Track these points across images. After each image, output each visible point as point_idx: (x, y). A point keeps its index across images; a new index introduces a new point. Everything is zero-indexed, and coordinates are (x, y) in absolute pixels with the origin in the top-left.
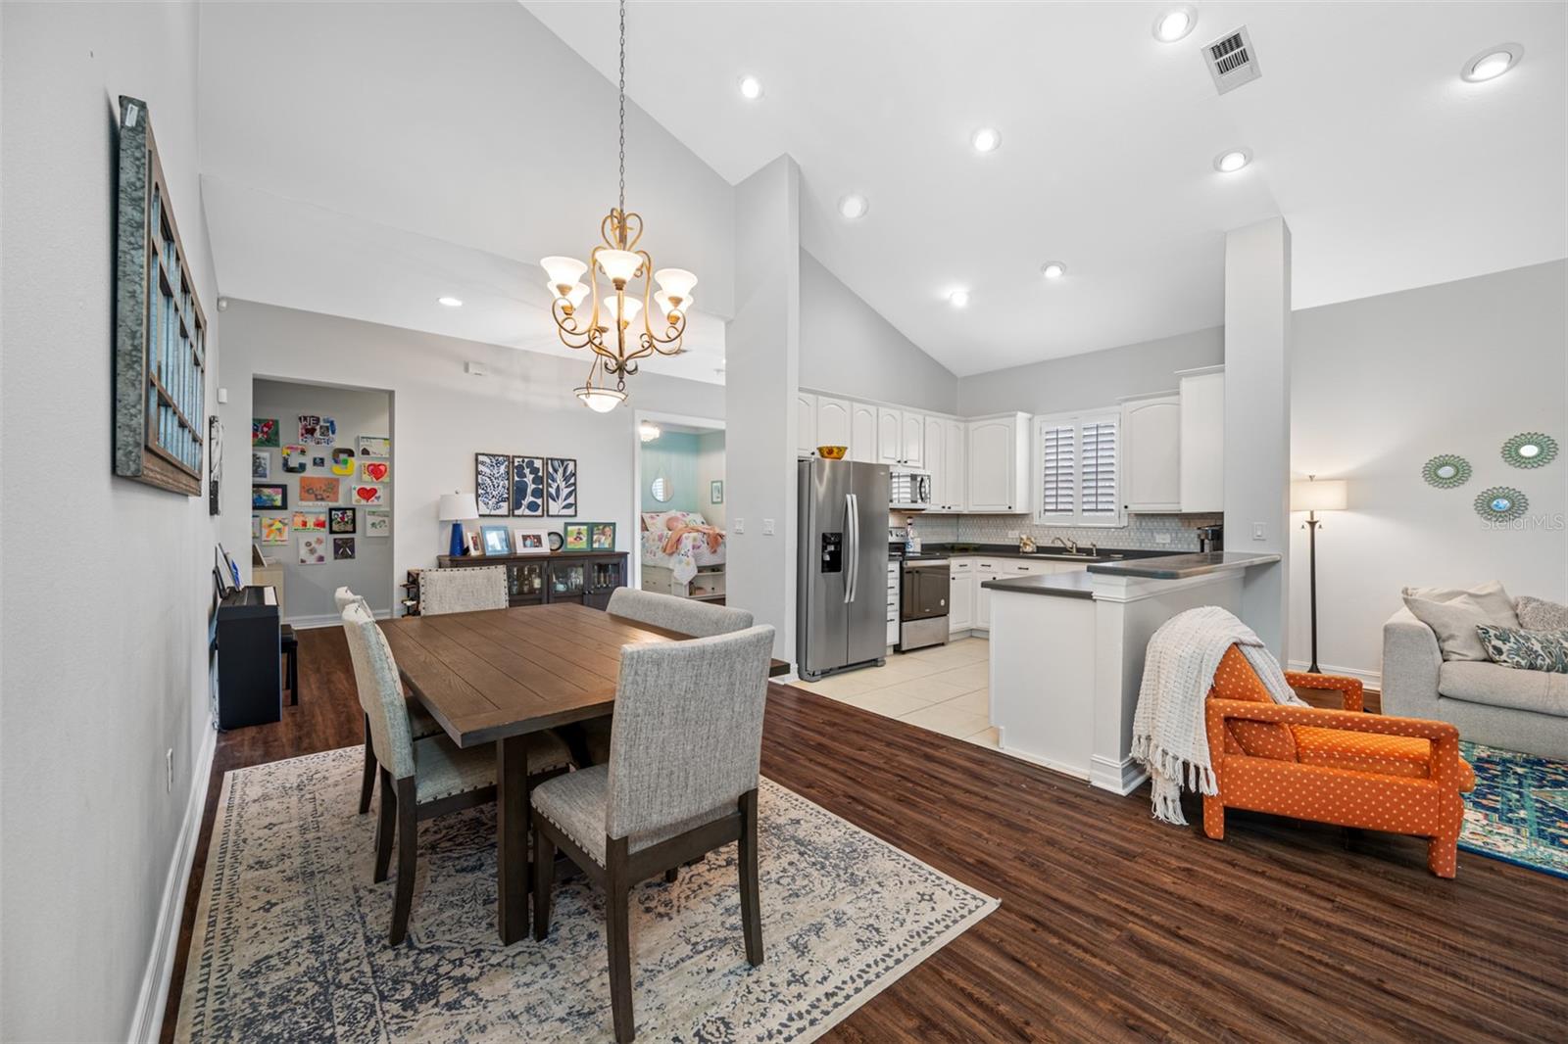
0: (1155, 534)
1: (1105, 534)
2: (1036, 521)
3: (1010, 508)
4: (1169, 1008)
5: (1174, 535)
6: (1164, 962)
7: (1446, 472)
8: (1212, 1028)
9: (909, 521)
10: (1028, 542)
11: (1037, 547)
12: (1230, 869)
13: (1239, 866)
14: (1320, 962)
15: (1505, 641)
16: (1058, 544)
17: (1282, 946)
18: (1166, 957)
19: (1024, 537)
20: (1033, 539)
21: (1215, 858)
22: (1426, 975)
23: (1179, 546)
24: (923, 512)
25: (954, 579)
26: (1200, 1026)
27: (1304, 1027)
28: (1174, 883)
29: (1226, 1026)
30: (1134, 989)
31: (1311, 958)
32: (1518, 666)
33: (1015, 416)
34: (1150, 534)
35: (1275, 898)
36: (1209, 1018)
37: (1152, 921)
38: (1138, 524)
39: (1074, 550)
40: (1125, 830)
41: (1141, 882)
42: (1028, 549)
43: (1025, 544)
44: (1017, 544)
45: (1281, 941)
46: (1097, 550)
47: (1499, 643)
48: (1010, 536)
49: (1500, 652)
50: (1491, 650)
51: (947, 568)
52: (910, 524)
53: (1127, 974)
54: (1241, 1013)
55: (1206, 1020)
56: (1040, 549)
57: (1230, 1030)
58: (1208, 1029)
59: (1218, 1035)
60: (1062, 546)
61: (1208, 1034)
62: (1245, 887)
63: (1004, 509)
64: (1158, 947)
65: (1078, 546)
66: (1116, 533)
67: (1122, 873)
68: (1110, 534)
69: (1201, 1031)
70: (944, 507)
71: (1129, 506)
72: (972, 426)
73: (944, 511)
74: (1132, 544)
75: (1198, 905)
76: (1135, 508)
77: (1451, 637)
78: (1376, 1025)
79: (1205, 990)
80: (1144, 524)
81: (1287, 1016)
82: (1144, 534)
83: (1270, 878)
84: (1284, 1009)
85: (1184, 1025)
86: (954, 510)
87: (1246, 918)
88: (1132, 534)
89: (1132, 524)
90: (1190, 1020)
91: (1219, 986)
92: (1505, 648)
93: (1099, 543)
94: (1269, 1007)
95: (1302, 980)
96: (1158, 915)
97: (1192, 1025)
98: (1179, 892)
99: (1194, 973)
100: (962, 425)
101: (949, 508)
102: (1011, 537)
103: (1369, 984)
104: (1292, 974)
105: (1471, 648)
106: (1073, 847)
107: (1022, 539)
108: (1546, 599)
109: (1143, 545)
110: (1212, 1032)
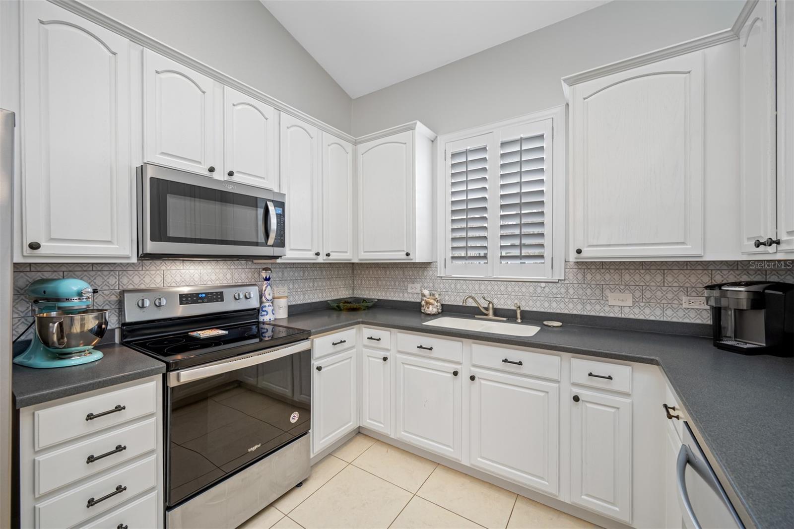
0: (607, 292)
1: (531, 289)
2: (441, 272)
3: (408, 254)
5: (638, 294)
9: (264, 274)
10: (432, 301)
11: (442, 305)
16: (471, 303)
19: (426, 292)
20: (437, 296)
23: (647, 311)
24: (279, 261)
25: (319, 369)
33: (412, 128)
34: (598, 292)
38: (580, 276)
39: (491, 312)
42: (432, 310)
43: (428, 303)
44: (418, 300)
46: (523, 312)
48: (410, 291)
51: (308, 354)
52: (267, 279)
56: (448, 310)
60: (474, 305)
63: (400, 257)
65: (495, 306)
66: (547, 290)
68: (539, 290)
70: (318, 254)
71: (584, 250)
72: (362, 147)
73: (321, 259)
74: (571, 306)
76: (589, 253)
80: (589, 276)
82: (589, 291)
86: (335, 257)
88: (571, 291)
89: (571, 276)
93: (524, 304)
100: (349, 147)
101: (328, 255)
102: (409, 293)
107: (423, 295)
109: (588, 307)
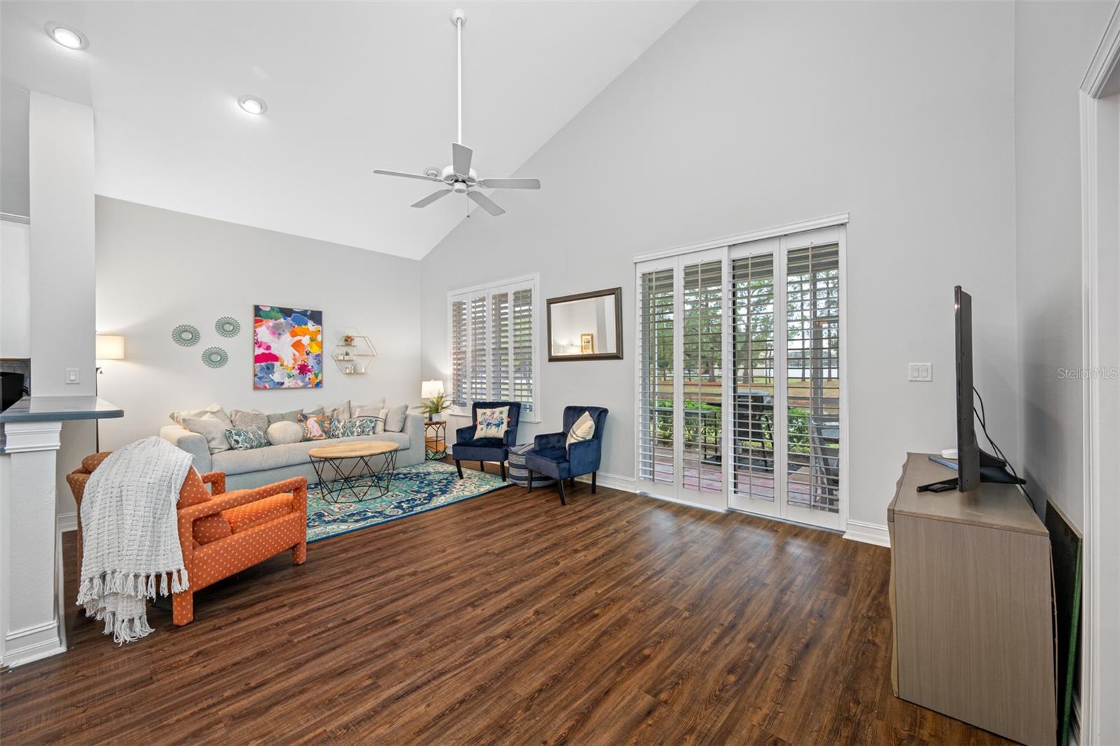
4: (308, 721)
6: (270, 707)
7: (187, 336)
8: (334, 704)
12: (220, 632)
13: (222, 626)
14: (320, 633)
15: (239, 436)
17: (299, 642)
18: (267, 703)
21: (203, 634)
22: (350, 603)
26: (330, 709)
27: (354, 662)
28: (204, 667)
29: (337, 696)
30: (281, 736)
31: (314, 635)
32: (247, 448)
35: (263, 626)
36: (327, 702)
37: (227, 697)
40: (111, 670)
41: (184, 686)
45: (296, 641)
47: (236, 438)
49: (237, 442)
50: (233, 442)
53: (265, 735)
54: (332, 684)
55: (328, 705)
57: (340, 695)
58: (335, 707)
59: (340, 703)
61: (337, 708)
62: (243, 633)
64: (255, 704)
67: (160, 695)
69: (333, 711)
75: (234, 665)
77: (213, 439)
78: (366, 636)
79: (306, 694)
81: (345, 665)
83: (246, 619)
84: (339, 664)
85: (325, 718)
87: (267, 646)
90: (323, 713)
91: (308, 686)
92: (240, 440)
94: (335, 670)
95: (326, 647)
96: (226, 690)
97: (327, 713)
98: (216, 668)
99: (290, 694)
103: (343, 624)
104: (321, 648)
105: (222, 444)
106: (84, 721)
108: (245, 411)
110: (337, 705)
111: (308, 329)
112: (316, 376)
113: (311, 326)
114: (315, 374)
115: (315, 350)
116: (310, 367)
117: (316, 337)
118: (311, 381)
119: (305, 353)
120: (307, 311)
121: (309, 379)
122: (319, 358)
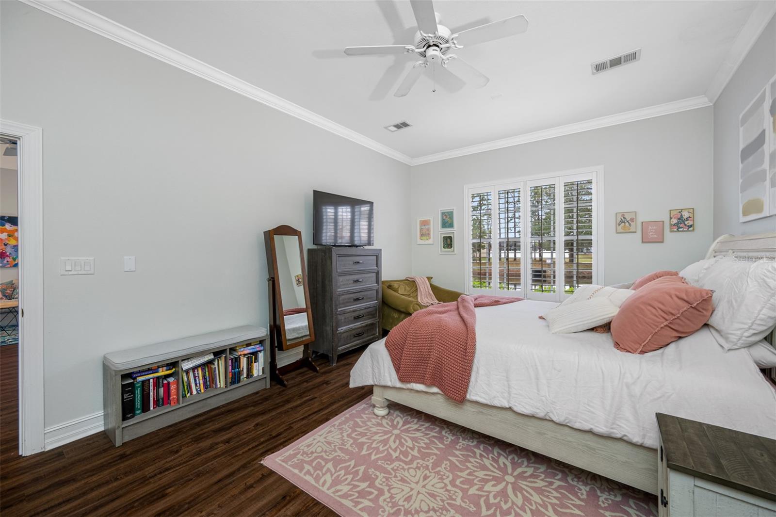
111: (6, 229)
112: (14, 259)
113: (8, 226)
114: (13, 258)
115: (12, 242)
116: (8, 254)
117: (14, 234)
118: (9, 262)
119: (3, 244)
120: (4, 217)
121: (7, 261)
122: (16, 247)
